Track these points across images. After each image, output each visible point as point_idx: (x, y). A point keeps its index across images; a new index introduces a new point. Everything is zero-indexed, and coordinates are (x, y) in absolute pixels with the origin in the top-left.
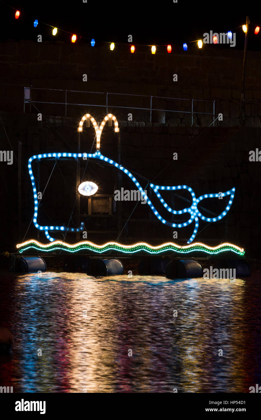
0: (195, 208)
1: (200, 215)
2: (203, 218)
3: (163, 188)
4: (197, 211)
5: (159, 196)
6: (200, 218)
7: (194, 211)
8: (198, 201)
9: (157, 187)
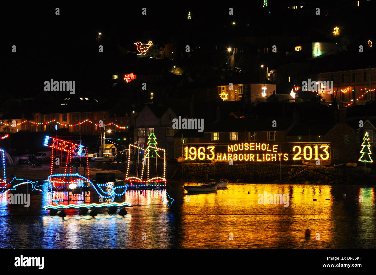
0: (114, 191)
1: (115, 193)
2: (116, 195)
3: (102, 185)
4: (114, 192)
5: (100, 188)
6: (115, 195)
7: (113, 192)
8: (114, 189)
9: (99, 185)
